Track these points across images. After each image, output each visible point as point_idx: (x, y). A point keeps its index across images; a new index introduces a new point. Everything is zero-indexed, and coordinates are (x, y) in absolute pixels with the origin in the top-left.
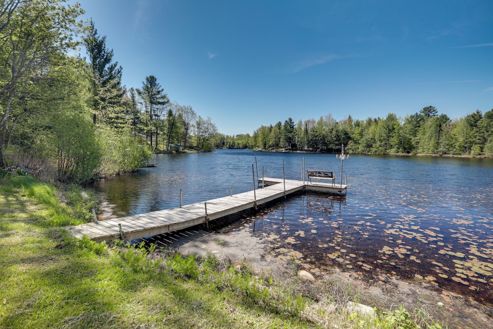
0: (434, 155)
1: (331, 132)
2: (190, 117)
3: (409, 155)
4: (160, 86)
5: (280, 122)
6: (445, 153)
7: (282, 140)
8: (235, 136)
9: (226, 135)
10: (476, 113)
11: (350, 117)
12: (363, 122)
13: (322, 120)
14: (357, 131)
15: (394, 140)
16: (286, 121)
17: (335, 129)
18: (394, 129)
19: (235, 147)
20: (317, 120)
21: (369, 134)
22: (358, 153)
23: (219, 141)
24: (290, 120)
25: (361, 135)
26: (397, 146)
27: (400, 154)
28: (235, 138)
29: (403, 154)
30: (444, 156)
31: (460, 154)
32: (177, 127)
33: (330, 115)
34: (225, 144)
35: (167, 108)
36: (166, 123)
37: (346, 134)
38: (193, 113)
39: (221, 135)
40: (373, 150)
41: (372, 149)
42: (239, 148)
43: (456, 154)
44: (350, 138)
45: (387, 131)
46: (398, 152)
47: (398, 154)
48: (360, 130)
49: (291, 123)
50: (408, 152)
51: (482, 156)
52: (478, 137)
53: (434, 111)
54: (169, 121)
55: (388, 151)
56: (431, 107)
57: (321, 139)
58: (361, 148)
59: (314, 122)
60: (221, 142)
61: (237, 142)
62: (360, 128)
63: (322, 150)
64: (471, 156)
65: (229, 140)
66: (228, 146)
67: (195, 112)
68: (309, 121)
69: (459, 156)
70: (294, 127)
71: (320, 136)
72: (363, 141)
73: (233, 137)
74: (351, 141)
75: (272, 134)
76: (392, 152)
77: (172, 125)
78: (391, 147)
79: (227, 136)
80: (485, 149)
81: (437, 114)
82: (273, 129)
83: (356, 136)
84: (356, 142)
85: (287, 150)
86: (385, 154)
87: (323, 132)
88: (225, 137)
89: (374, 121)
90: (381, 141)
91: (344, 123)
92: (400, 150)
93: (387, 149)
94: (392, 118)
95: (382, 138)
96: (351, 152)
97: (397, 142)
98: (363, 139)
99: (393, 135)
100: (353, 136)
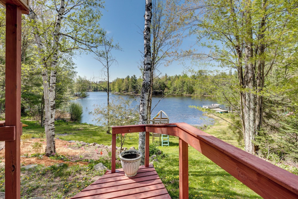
1: (156, 83)
5: (128, 76)
7: (130, 87)
8: (98, 82)
11: (166, 75)
12: (173, 77)
14: (169, 82)
15: (185, 88)
16: (132, 77)
17: (158, 82)
18: (185, 82)
19: (98, 90)
21: (175, 84)
22: (170, 95)
24: (134, 76)
25: (171, 85)
26: (186, 91)
29: (189, 95)
31: (209, 95)
34: (91, 88)
37: (164, 84)
41: (176, 92)
42: (101, 91)
44: (166, 87)
45: (182, 83)
46: (187, 94)
48: (170, 82)
49: (135, 78)
50: (191, 94)
55: (183, 93)
58: (171, 91)
61: (99, 86)
62: (170, 81)
65: (94, 85)
70: (137, 80)
72: (172, 88)
74: (166, 88)
75: (124, 84)
76: (184, 93)
78: (184, 91)
82: (124, 81)
83: (168, 85)
84: (169, 89)
85: (133, 93)
86: (182, 95)
89: (177, 77)
90: (180, 88)
91: (163, 79)
92: (188, 93)
93: (182, 92)
94: (185, 76)
95: (180, 87)
96: (166, 94)
97: (186, 89)
98: (172, 87)
99: (185, 85)
100: (167, 85)
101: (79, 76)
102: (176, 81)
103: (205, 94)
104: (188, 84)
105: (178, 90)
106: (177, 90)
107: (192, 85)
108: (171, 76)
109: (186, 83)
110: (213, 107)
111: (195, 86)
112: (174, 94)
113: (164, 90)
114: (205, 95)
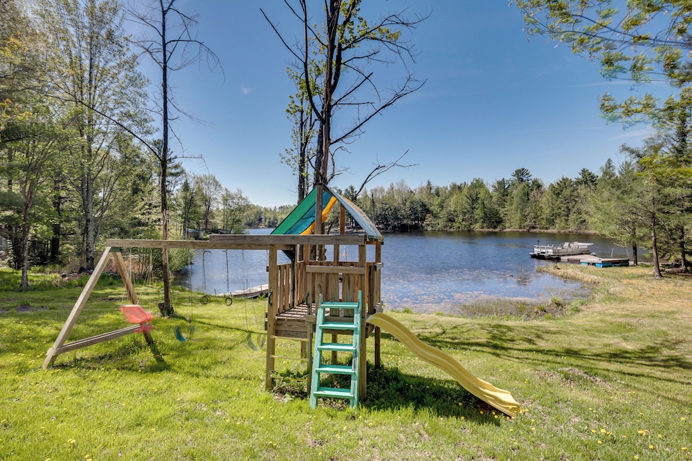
0: (521, 230)
1: (404, 204)
2: (213, 189)
3: (497, 230)
4: (172, 152)
6: (534, 228)
8: (277, 208)
9: (264, 207)
10: (561, 179)
11: (429, 183)
12: (446, 188)
13: (392, 188)
14: (437, 201)
15: (478, 213)
16: (346, 190)
17: (409, 200)
18: (478, 198)
20: (386, 188)
21: (452, 205)
22: (439, 231)
23: (252, 217)
24: (352, 188)
25: (441, 206)
26: (482, 220)
27: (486, 230)
28: (277, 210)
29: (488, 230)
30: (532, 230)
31: (547, 229)
32: (196, 206)
33: (403, 181)
34: (263, 220)
35: (181, 180)
36: (182, 201)
37: (423, 205)
38: (217, 184)
39: (256, 208)
40: (456, 225)
41: (454, 224)
43: (543, 228)
44: (428, 211)
45: (470, 202)
46: (483, 228)
47: (483, 230)
48: (439, 201)
49: (353, 192)
50: (495, 227)
51: (567, 231)
52: (563, 209)
53: (527, 174)
54: (185, 198)
55: (472, 227)
56: (523, 169)
57: (392, 213)
58: (441, 223)
59: (382, 190)
60: (256, 218)
61: (280, 217)
62: (440, 199)
63: (394, 227)
64: (555, 231)
65: (268, 215)
66: (267, 224)
67: (220, 183)
68: (376, 190)
69: (545, 231)
70: (358, 198)
71: (391, 210)
72: (443, 214)
73: (275, 210)
74: (429, 215)
76: (477, 227)
77: (190, 203)
78: (476, 222)
79: (266, 209)
80: (570, 222)
81: (531, 178)
83: (435, 208)
84: (436, 216)
85: (350, 228)
86: (470, 230)
87: (395, 204)
88: (262, 210)
89: (457, 188)
90: (464, 213)
91: (421, 192)
92: (485, 225)
93: (471, 224)
94: (478, 184)
95: (466, 211)
96: (429, 228)
97: (482, 215)
98: (444, 212)
99: (477, 207)
100: (432, 208)
101: (226, 190)
102: (455, 196)
103: (536, 228)
104: (486, 202)
105: (461, 217)
106: (456, 219)
107: (496, 206)
108: (441, 186)
109: (479, 201)
110: (570, 250)
111: (506, 209)
112: (450, 228)
113: (423, 220)
114: (535, 230)
